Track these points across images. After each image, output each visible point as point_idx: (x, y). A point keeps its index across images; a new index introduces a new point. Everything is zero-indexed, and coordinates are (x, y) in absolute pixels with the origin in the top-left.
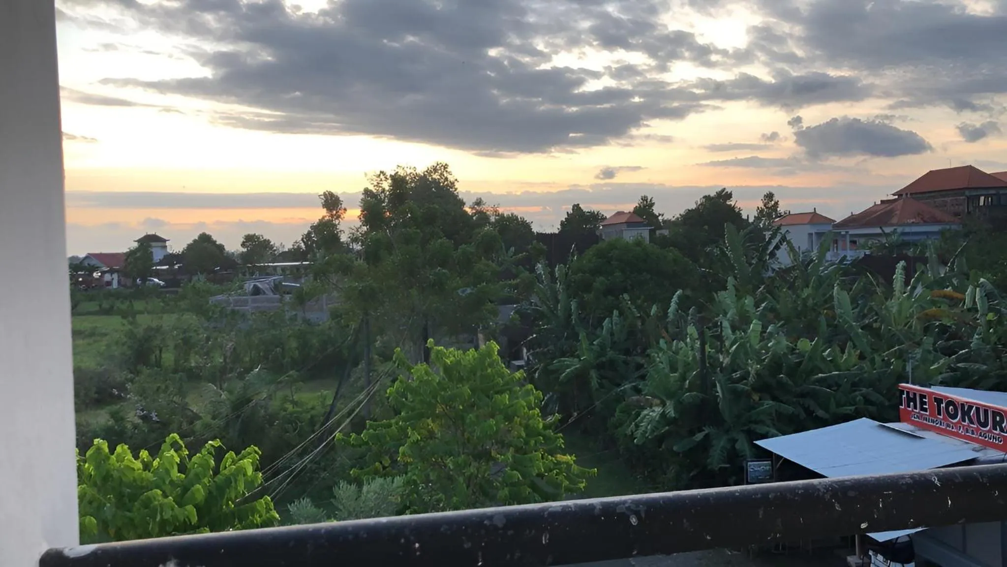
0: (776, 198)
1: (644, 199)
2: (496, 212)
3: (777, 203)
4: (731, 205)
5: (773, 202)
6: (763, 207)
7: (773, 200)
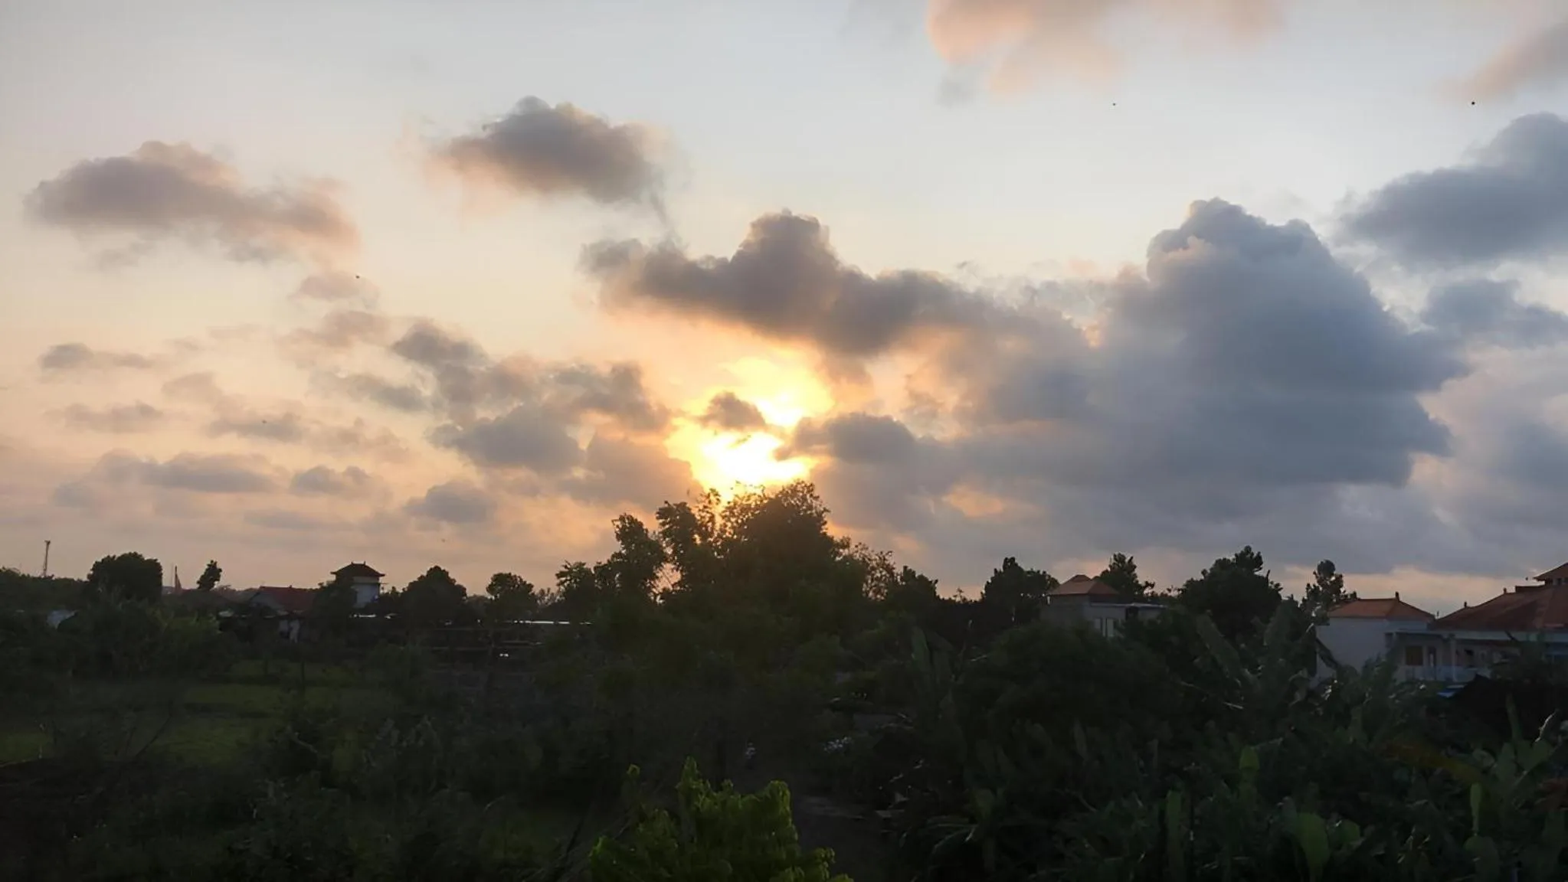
0: (1337, 572)
1: (1120, 559)
3: (1339, 579)
4: (1261, 577)
5: (1333, 578)
6: (1317, 585)
7: (1332, 575)
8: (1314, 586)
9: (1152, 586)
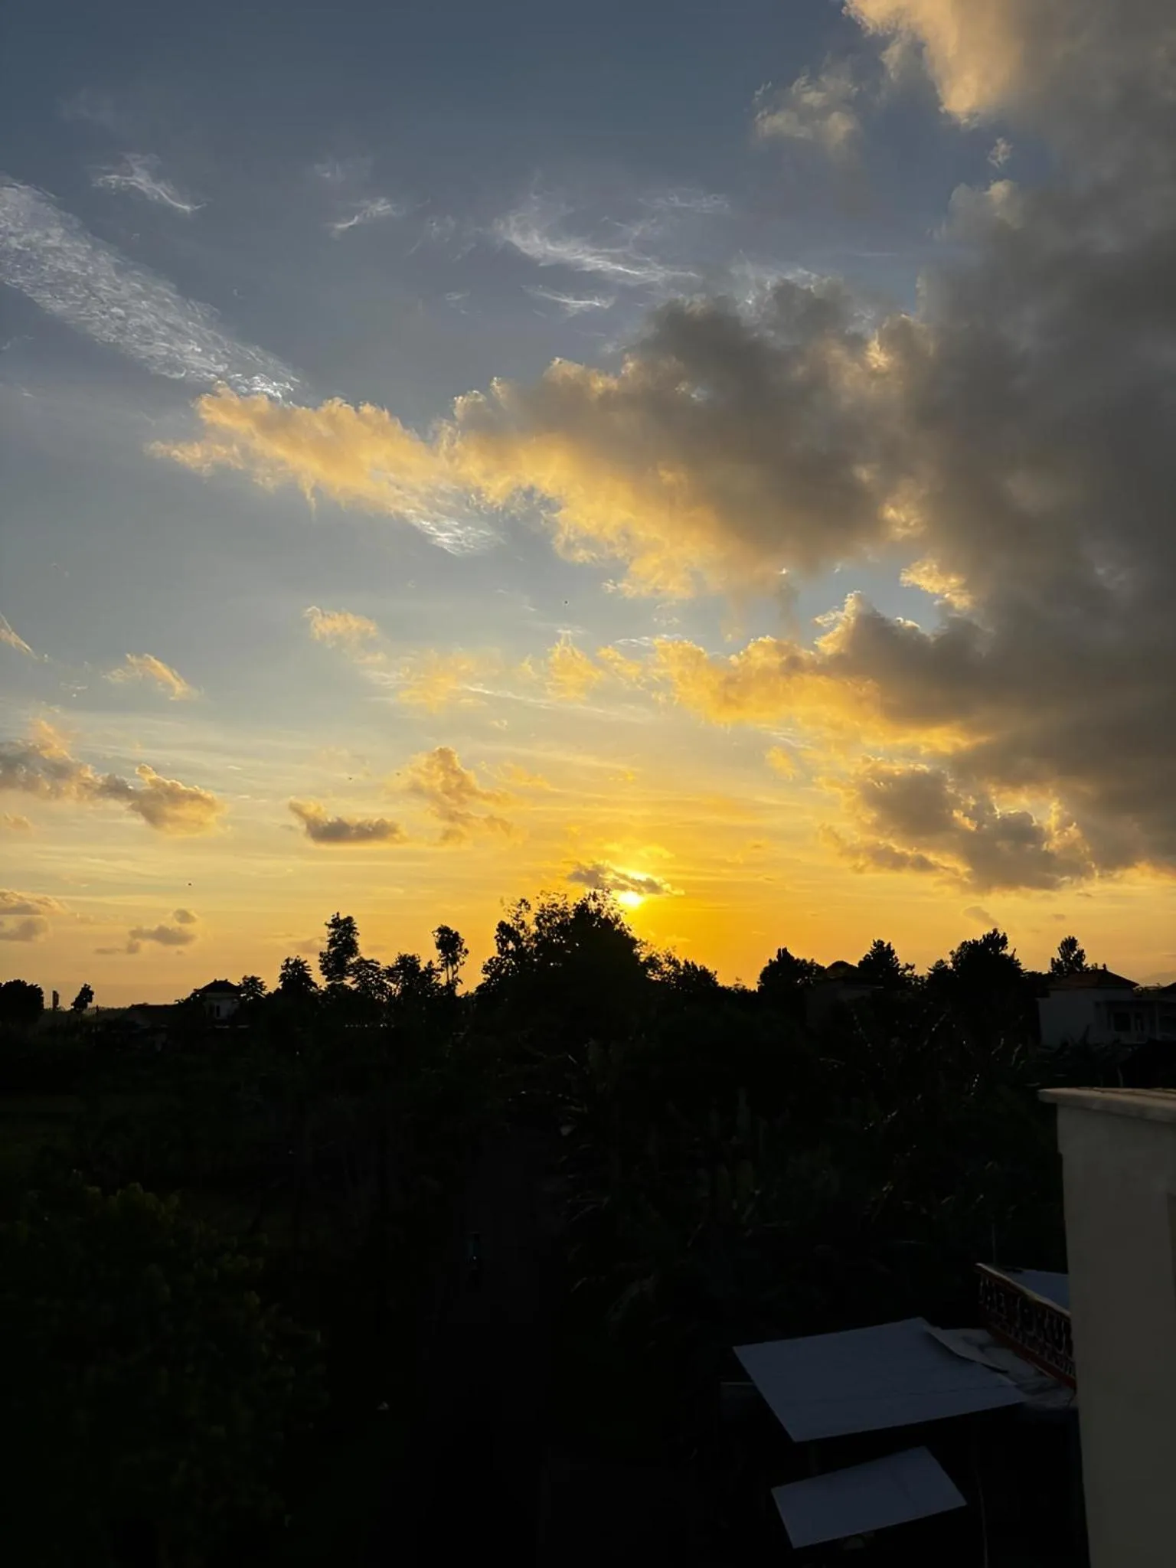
0: (1079, 947)
1: (879, 945)
2: (670, 957)
3: (1081, 954)
4: (1006, 955)
5: (1076, 952)
6: (1061, 959)
7: (1076, 950)
8: (1058, 960)
9: (912, 967)
